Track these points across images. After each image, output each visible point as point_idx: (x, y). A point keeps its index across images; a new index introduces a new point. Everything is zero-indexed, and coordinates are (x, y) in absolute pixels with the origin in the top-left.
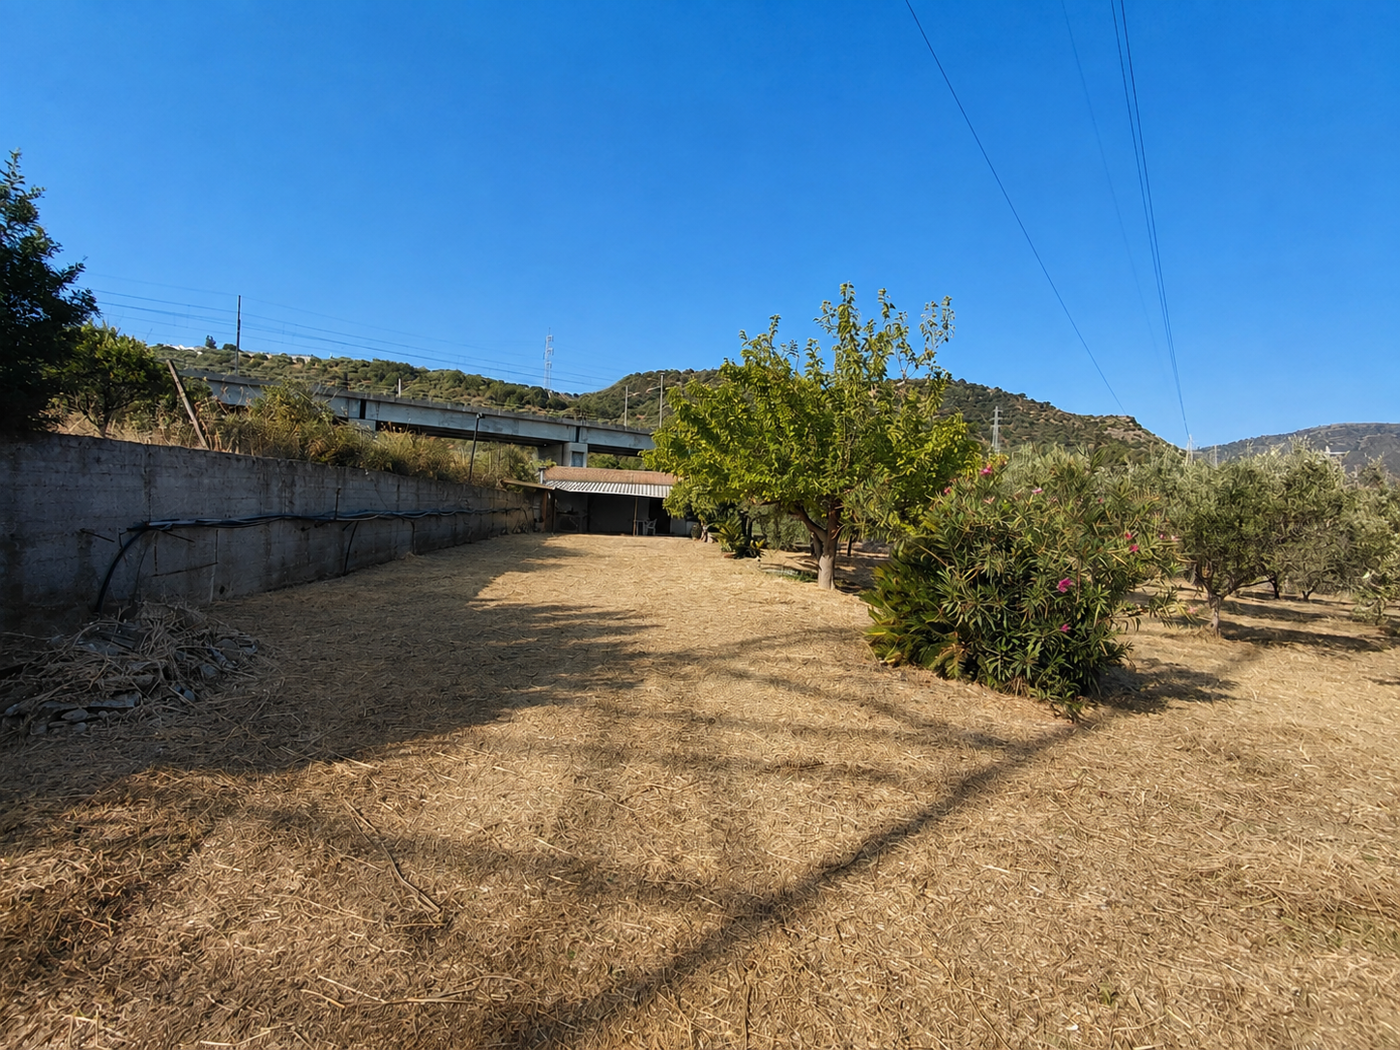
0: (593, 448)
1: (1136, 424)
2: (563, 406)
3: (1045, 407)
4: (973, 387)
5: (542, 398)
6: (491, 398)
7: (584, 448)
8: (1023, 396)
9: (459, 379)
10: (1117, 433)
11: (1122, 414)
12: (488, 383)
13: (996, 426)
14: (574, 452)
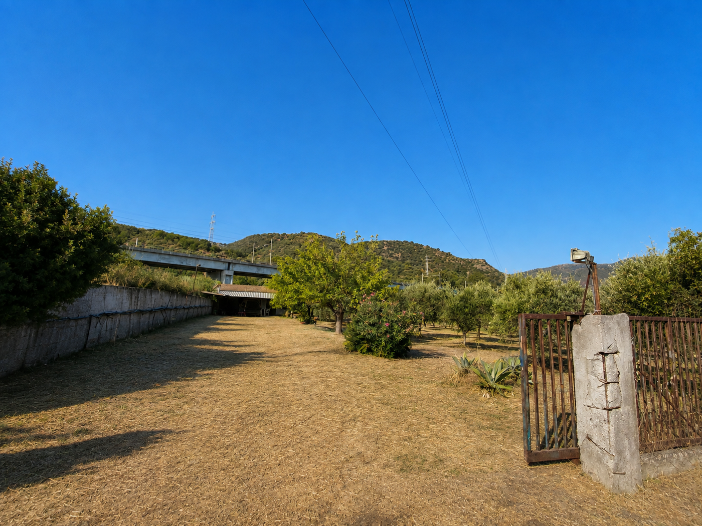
0: (236, 273)
1: (486, 263)
2: (219, 250)
3: (449, 254)
4: (417, 245)
5: (208, 246)
6: (180, 246)
7: (231, 273)
8: (438, 249)
9: (162, 234)
10: (479, 267)
11: (480, 258)
12: (178, 237)
13: (427, 263)
14: (226, 275)
